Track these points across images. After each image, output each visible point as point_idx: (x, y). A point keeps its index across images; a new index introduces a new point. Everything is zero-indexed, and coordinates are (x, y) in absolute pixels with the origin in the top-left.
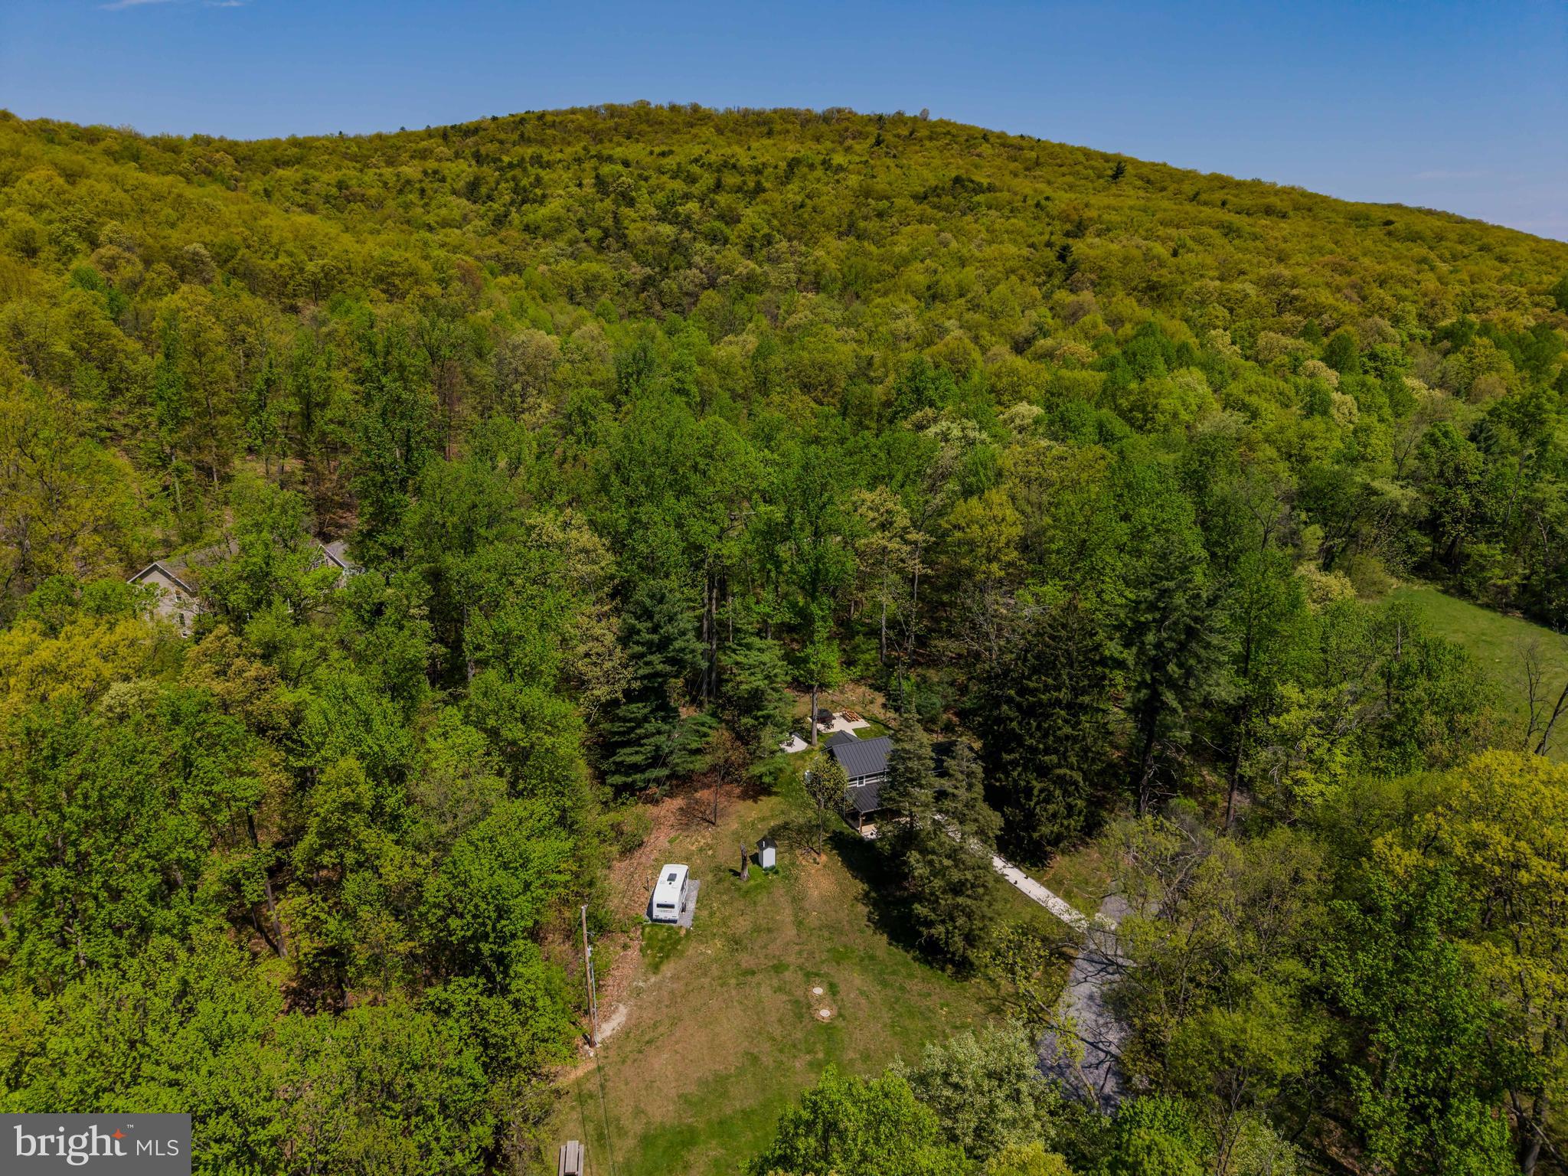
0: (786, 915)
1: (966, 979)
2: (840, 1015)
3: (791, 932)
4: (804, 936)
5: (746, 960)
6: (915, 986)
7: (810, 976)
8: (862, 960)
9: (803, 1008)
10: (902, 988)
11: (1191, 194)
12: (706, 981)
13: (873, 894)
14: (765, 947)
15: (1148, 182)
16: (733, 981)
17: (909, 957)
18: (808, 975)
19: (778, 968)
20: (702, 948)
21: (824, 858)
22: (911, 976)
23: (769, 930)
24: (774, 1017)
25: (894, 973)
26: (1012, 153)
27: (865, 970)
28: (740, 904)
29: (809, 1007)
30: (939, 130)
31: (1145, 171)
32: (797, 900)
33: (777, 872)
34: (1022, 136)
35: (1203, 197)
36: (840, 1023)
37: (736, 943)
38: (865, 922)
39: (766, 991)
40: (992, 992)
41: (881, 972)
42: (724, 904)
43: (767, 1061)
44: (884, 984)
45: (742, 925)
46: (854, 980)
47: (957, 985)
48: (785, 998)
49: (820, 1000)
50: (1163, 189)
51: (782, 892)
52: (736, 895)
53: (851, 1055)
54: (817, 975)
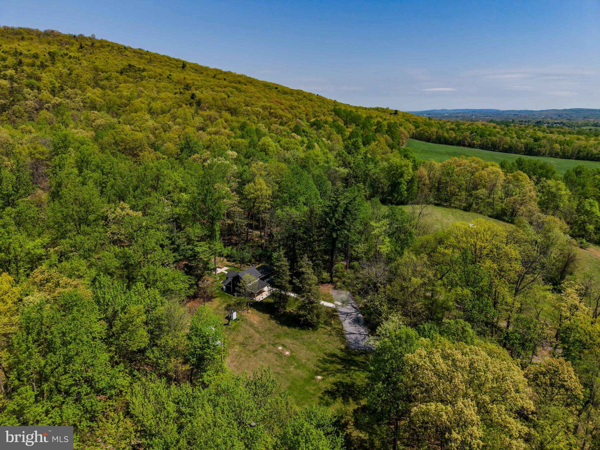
0: (252, 331)
1: (317, 330)
2: (292, 352)
3: (258, 335)
4: (262, 335)
5: (251, 348)
6: (305, 337)
7: (274, 345)
8: (285, 335)
9: (280, 355)
10: (302, 339)
11: (213, 75)
12: (243, 359)
13: (273, 316)
14: (253, 342)
15: (196, 70)
16: (252, 355)
17: (297, 330)
18: (273, 345)
19: (263, 346)
20: (233, 350)
21: (250, 311)
22: (302, 334)
23: (251, 337)
24: (274, 360)
25: (296, 335)
26: (139, 55)
27: (288, 338)
28: (234, 333)
29: (281, 353)
30: (104, 44)
31: (192, 66)
32: (252, 325)
33: (239, 320)
34: (140, 49)
35: (217, 77)
36: (293, 354)
37: (242, 344)
38: (277, 325)
39: (265, 354)
40: (326, 331)
41: (293, 336)
42: (229, 335)
43: (282, 372)
44: (296, 339)
45: (240, 339)
46: (288, 341)
47: (316, 332)
48: (272, 354)
49: (283, 350)
50: (202, 73)
51: (245, 325)
52: (230, 331)
53: (304, 361)
54: (276, 344)
